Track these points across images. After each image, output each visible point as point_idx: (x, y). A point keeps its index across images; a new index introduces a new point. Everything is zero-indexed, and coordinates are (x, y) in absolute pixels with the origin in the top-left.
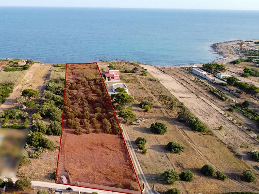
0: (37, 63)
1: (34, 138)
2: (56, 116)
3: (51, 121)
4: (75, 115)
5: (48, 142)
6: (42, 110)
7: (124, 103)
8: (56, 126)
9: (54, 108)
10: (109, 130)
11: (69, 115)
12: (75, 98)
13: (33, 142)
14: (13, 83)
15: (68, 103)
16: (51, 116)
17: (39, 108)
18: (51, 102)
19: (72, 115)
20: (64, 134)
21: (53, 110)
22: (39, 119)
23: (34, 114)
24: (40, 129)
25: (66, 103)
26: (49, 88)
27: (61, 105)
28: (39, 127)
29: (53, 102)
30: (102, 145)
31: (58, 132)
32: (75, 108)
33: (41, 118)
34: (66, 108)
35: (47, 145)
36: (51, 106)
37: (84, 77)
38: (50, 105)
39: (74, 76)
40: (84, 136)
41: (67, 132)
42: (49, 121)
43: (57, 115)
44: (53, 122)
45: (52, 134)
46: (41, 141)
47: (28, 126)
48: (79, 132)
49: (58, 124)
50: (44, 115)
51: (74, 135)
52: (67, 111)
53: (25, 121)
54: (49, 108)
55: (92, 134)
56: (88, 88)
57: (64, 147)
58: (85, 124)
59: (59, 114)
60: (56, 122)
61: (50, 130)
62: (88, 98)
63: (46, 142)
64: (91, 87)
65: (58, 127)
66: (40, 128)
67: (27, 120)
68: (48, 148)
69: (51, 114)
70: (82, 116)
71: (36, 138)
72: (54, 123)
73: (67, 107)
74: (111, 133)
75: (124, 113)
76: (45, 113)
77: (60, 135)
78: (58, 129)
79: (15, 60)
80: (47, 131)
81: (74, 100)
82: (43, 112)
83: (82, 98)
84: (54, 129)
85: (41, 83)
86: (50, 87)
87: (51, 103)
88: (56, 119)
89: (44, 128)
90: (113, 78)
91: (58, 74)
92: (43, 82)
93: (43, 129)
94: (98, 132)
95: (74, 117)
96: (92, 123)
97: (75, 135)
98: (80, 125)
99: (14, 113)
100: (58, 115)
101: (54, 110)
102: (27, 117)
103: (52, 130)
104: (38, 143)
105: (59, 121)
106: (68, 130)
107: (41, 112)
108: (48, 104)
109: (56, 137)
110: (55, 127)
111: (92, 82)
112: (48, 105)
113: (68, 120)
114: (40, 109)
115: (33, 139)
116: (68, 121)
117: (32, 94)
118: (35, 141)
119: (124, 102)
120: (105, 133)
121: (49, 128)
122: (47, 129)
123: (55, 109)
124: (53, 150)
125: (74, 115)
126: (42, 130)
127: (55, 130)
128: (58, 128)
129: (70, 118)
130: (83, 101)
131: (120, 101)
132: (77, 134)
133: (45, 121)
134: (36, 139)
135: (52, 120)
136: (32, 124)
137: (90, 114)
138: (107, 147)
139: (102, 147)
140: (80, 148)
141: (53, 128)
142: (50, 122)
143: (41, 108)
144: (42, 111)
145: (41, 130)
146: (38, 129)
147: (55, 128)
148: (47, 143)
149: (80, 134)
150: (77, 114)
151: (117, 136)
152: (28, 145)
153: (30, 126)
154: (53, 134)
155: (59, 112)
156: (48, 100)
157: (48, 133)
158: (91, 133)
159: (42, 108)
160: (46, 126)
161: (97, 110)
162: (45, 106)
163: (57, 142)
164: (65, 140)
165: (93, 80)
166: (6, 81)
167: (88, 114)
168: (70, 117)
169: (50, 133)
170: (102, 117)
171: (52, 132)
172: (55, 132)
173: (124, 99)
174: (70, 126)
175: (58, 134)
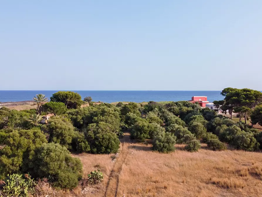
6: (78, 113)
7: (254, 101)
10: (249, 139)
12: (147, 108)
21: (100, 110)
24: (52, 134)
28: (50, 129)
31: (105, 143)
45: (86, 148)
48: (166, 144)
55: (202, 151)
66: (54, 132)
69: (96, 118)
74: (255, 150)
76: (83, 119)
77: (109, 153)
82: (79, 116)
84: (93, 136)
89: (66, 133)
90: (201, 105)
93: (61, 134)
101: (103, 113)
103: (89, 140)
107: (74, 116)
110: (97, 131)
119: (252, 100)
120: (238, 148)
122: (74, 135)
123: (106, 109)
126: (58, 137)
130: (163, 112)
140: (177, 182)
144: (76, 116)
145: (55, 139)
147: (95, 132)
154: (88, 149)
155: (113, 116)
158: (199, 151)
163: (96, 166)
164: (124, 162)
169: (81, 146)
170: (214, 125)
171: (87, 143)
172: (96, 143)
173: (250, 95)
174: (139, 133)
175: (103, 148)
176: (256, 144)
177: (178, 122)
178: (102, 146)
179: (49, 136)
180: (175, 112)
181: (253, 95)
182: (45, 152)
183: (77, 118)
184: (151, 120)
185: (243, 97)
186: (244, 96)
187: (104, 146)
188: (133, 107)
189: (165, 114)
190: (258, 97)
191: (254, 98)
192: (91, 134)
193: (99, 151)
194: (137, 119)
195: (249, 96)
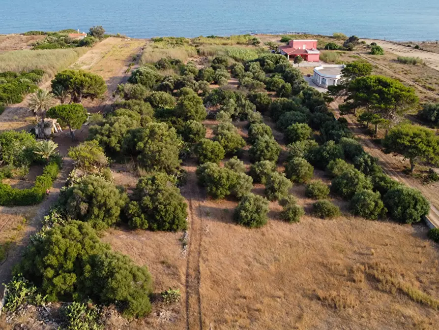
0: (114, 37)
1: (54, 254)
2: (159, 151)
3: (142, 172)
4: (226, 147)
5: (118, 276)
6: (110, 132)
7: (392, 106)
8: (158, 190)
9: (151, 123)
10: (373, 204)
11: (206, 149)
12: (216, 97)
13: (50, 273)
14: (44, 70)
15: (197, 112)
16: (141, 152)
17: (98, 127)
18: (143, 108)
19: (217, 149)
20: (192, 223)
21: (148, 131)
22: (98, 164)
23: (78, 147)
24: (91, 204)
25: (190, 111)
26: (137, 77)
27: (174, 119)
28: (87, 195)
29: (147, 108)
30: (372, 279)
31: (169, 218)
32: (223, 128)
33: (104, 159)
34: (193, 125)
35: (113, 290)
36: (142, 122)
37: (231, 57)
38: (140, 117)
39: (202, 57)
40: (277, 229)
41: (204, 213)
42: (135, 169)
43: (164, 149)
44: (149, 176)
45: (142, 225)
46: (88, 267)
47: (53, 190)
48: (255, 215)
49: (167, 184)
50: (118, 149)
51: (233, 226)
52: (195, 135)
53: (41, 173)
54: (135, 125)
55: (306, 220)
56: (249, 77)
57: (198, 293)
58: (274, 181)
59: (168, 145)
60: (161, 175)
61: (134, 208)
62: (259, 100)
63: (111, 274)
64: (253, 74)
65: (167, 194)
66: (94, 201)
67: (53, 169)
68: (123, 306)
69: (141, 144)
70: (251, 151)
71: (66, 254)
72: (153, 179)
73: (195, 124)
74: (380, 218)
75: (408, 138)
76: (119, 142)
77: (175, 231)
78: (169, 204)
79: (64, 31)
80: (124, 211)
81: (214, 105)
82: (113, 138)
83: (238, 99)
84: (151, 206)
85: (120, 70)
86: (141, 74)
87: (141, 112)
88: (158, 162)
89: (111, 203)
90: (305, 57)
91: (163, 52)
92: (126, 68)
93: (105, 204)
94: (329, 210)
95: (222, 155)
96: (294, 177)
97: (240, 229)
98: (252, 187)
99: (7, 144)
100: (166, 148)
101: (152, 133)
102: (55, 159)
103: (144, 209)
104: (73, 279)
105: (169, 172)
106: (208, 204)
107: (105, 138)
108: (133, 113)
109: (160, 237)
110: (156, 195)
111: (256, 66)
112: (130, 116)
113: (205, 165)
114: (101, 129)
115: (53, 260)
116: (205, 168)
117: (81, 85)
118: (59, 269)
119: (390, 104)
120: (356, 214)
121: (131, 198)
122: (122, 203)
123: (157, 129)
124: (146, 315)
125: (222, 148)
126: (100, 208)
127: (156, 208)
128: (167, 198)
129: (210, 160)
130: (243, 106)
131: (376, 99)
132: (247, 224)
133: (119, 172)
134: (66, 260)
135: (144, 166)
136: (67, 184)
137: (279, 146)
138: (400, 291)
139: (377, 289)
140: (273, 297)
141: (147, 200)
142: (138, 176)
143: (108, 125)
144: (109, 137)
145: (96, 211)
146: (84, 207)
147: (153, 197)
148: (118, 282)
149: (260, 223)
150: (231, 145)
151: (409, 229)
152: (25, 291)
153: (58, 190)
154: (146, 226)
155: (168, 139)
156: (131, 104)
157: (125, 222)
158: (301, 219)
159: (111, 125)
160: (117, 191)
161: (299, 131)
162: (122, 118)
163: (163, 263)
164: (199, 253)
165: (256, 61)
166: (24, 68)
167: (271, 145)
168: (209, 154)
169: (136, 223)
170: (325, 155)
171: (143, 216)
172: (156, 218)
173: (388, 94)
174: (214, 189)
175: (167, 224)
176: (383, 209)
177: (270, 149)
178: (165, 221)
179: (87, 206)
180: (263, 102)
181: (393, 97)
182: (107, 269)
183: (110, 142)
184: (228, 142)
185: (376, 97)
186: (378, 97)
187: (168, 221)
188: (195, 104)
189: (246, 110)
190: (399, 100)
191: (393, 101)
192: (148, 203)
193: (161, 228)
194: (206, 145)
195: (386, 96)
